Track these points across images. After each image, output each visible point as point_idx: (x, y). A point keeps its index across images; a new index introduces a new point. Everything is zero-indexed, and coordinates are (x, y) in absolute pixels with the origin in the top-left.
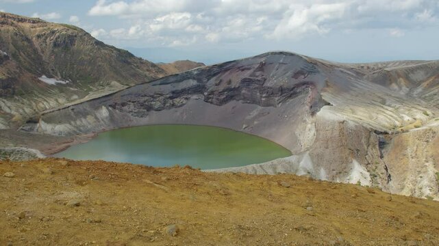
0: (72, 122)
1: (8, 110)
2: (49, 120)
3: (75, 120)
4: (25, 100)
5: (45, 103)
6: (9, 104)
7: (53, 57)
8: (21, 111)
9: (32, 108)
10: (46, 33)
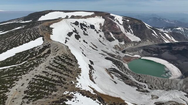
10: (133, 23)
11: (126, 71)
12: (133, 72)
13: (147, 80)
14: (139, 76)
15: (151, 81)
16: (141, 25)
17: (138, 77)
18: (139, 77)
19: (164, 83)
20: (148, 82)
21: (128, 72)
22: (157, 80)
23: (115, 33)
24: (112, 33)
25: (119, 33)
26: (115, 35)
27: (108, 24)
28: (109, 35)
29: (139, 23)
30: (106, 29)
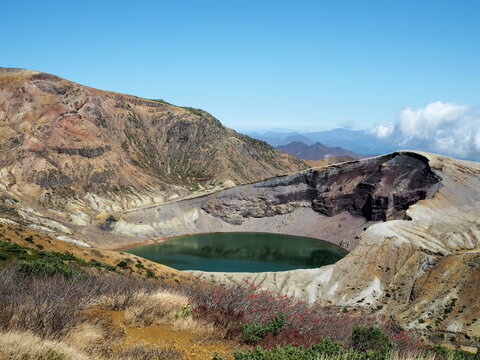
0: (155, 224)
1: (95, 206)
2: (129, 220)
3: (158, 222)
4: (117, 197)
5: (138, 201)
6: (98, 199)
7: (167, 148)
8: (108, 208)
9: (122, 206)
10: (164, 118)
16: (200, 125)
23: (71, 152)
24: (60, 151)
25: (92, 151)
26: (74, 160)
27: (41, 116)
28: (44, 161)
29: (193, 116)
30: (27, 136)
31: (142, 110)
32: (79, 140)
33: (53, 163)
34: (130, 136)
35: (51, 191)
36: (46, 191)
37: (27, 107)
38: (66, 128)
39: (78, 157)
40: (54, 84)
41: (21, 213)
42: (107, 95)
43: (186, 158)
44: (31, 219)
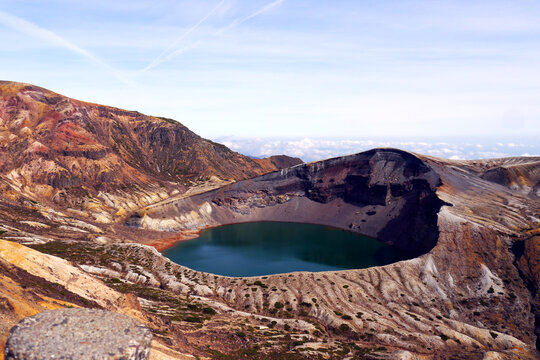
0: (177, 218)
1: (111, 204)
2: (153, 215)
3: (179, 216)
4: (127, 194)
5: (147, 198)
6: (112, 197)
7: (152, 151)
8: (124, 205)
9: (135, 202)
10: (145, 126)
11: (184, 279)
12: (220, 277)
13: (303, 292)
14: (258, 283)
15: (326, 294)
16: (177, 131)
17: (254, 290)
18: (260, 293)
19: (378, 288)
20: (314, 300)
21: (196, 281)
22: (347, 283)
23: (76, 154)
24: (66, 154)
25: (96, 153)
26: (80, 162)
27: (40, 122)
28: (52, 163)
29: (169, 124)
30: (31, 140)
31: (124, 119)
32: (82, 144)
33: (61, 165)
34: (118, 141)
35: (64, 191)
36: (59, 192)
37: (24, 114)
38: (68, 133)
39: (83, 159)
40: (46, 95)
41: (45, 215)
42: (91, 107)
43: (171, 158)
44: (57, 220)
